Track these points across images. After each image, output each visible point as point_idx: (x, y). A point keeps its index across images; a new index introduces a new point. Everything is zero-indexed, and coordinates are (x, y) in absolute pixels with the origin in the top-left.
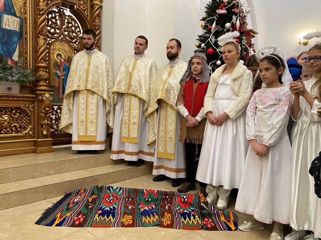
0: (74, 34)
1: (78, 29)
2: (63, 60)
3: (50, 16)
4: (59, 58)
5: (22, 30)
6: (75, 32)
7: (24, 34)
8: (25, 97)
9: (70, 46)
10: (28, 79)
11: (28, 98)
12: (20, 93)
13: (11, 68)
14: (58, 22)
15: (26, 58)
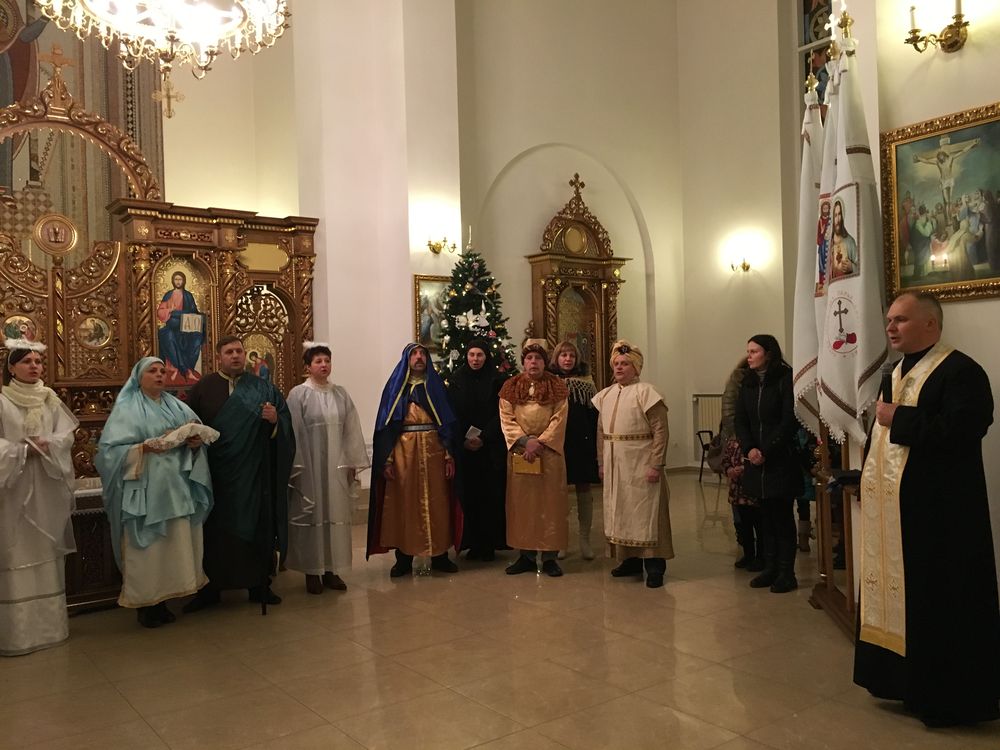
0: (275, 320)
1: (281, 311)
2: (259, 361)
3: (240, 301)
4: (254, 358)
5: (205, 330)
6: (276, 316)
7: (208, 336)
9: (270, 338)
14: (251, 307)
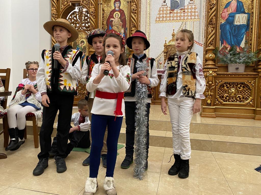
5: (249, 23)
7: (250, 25)
8: (248, 75)
10: (251, 60)
11: (251, 75)
12: (245, 72)
13: (239, 53)
15: (251, 44)
